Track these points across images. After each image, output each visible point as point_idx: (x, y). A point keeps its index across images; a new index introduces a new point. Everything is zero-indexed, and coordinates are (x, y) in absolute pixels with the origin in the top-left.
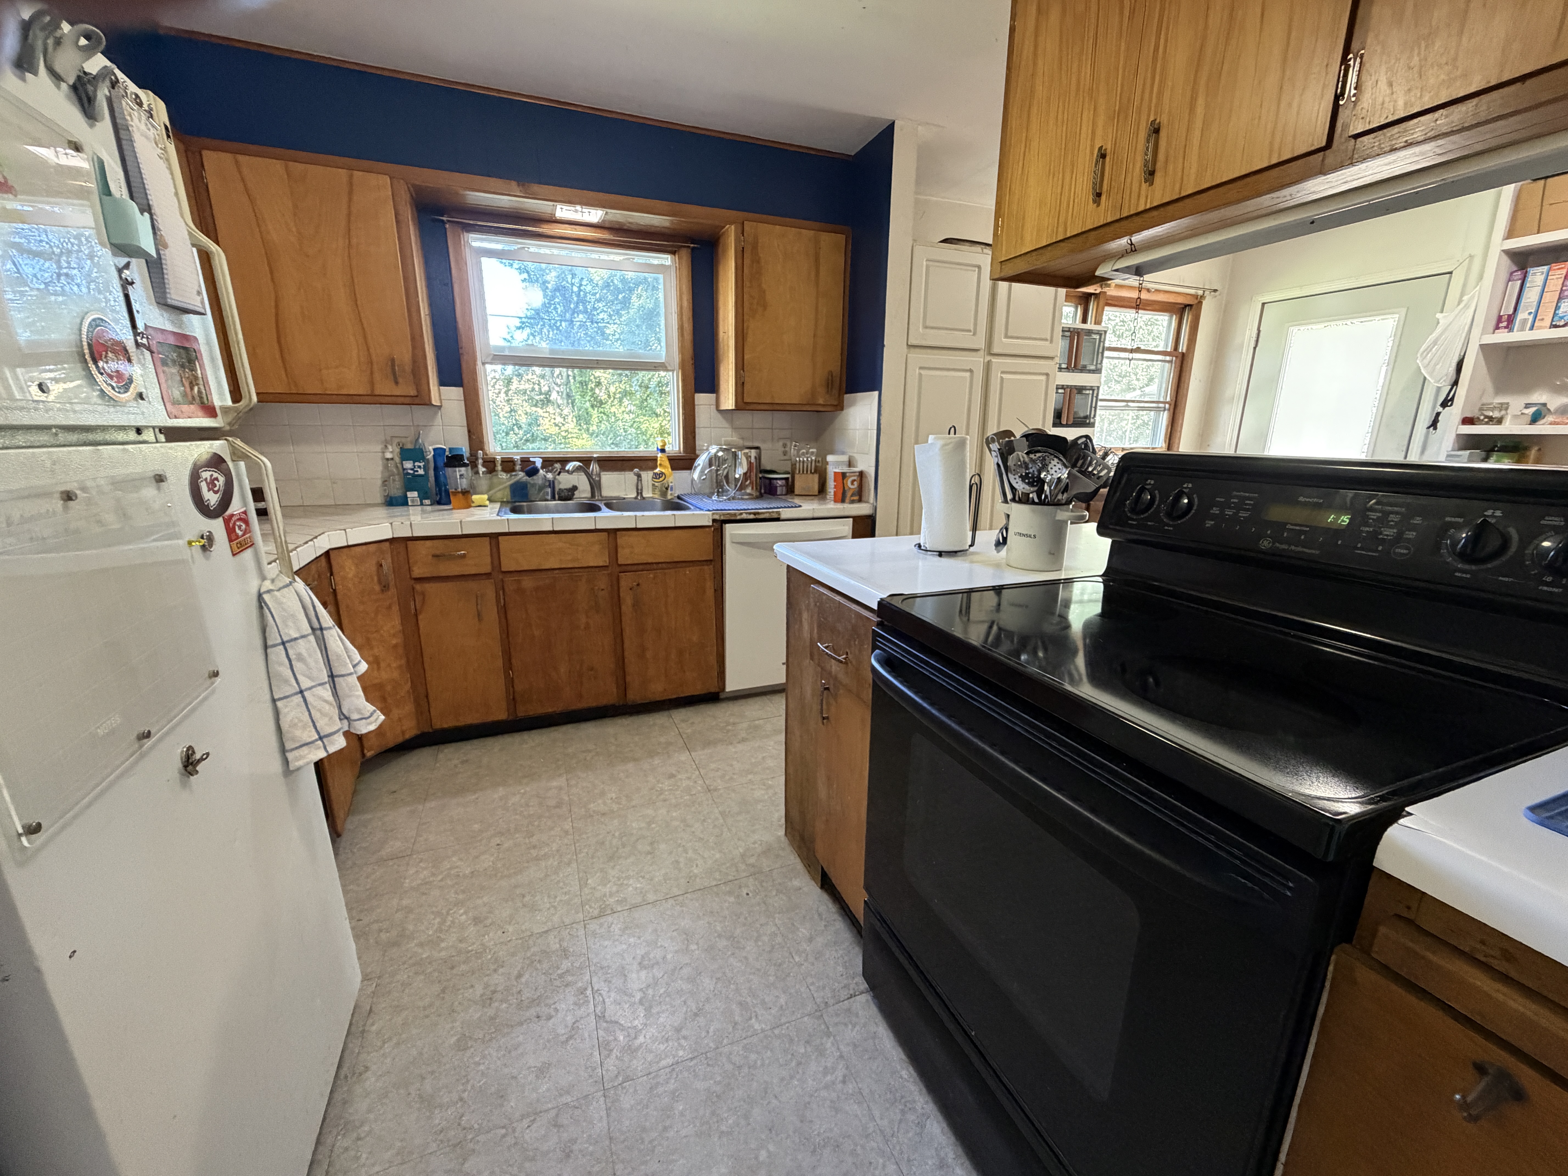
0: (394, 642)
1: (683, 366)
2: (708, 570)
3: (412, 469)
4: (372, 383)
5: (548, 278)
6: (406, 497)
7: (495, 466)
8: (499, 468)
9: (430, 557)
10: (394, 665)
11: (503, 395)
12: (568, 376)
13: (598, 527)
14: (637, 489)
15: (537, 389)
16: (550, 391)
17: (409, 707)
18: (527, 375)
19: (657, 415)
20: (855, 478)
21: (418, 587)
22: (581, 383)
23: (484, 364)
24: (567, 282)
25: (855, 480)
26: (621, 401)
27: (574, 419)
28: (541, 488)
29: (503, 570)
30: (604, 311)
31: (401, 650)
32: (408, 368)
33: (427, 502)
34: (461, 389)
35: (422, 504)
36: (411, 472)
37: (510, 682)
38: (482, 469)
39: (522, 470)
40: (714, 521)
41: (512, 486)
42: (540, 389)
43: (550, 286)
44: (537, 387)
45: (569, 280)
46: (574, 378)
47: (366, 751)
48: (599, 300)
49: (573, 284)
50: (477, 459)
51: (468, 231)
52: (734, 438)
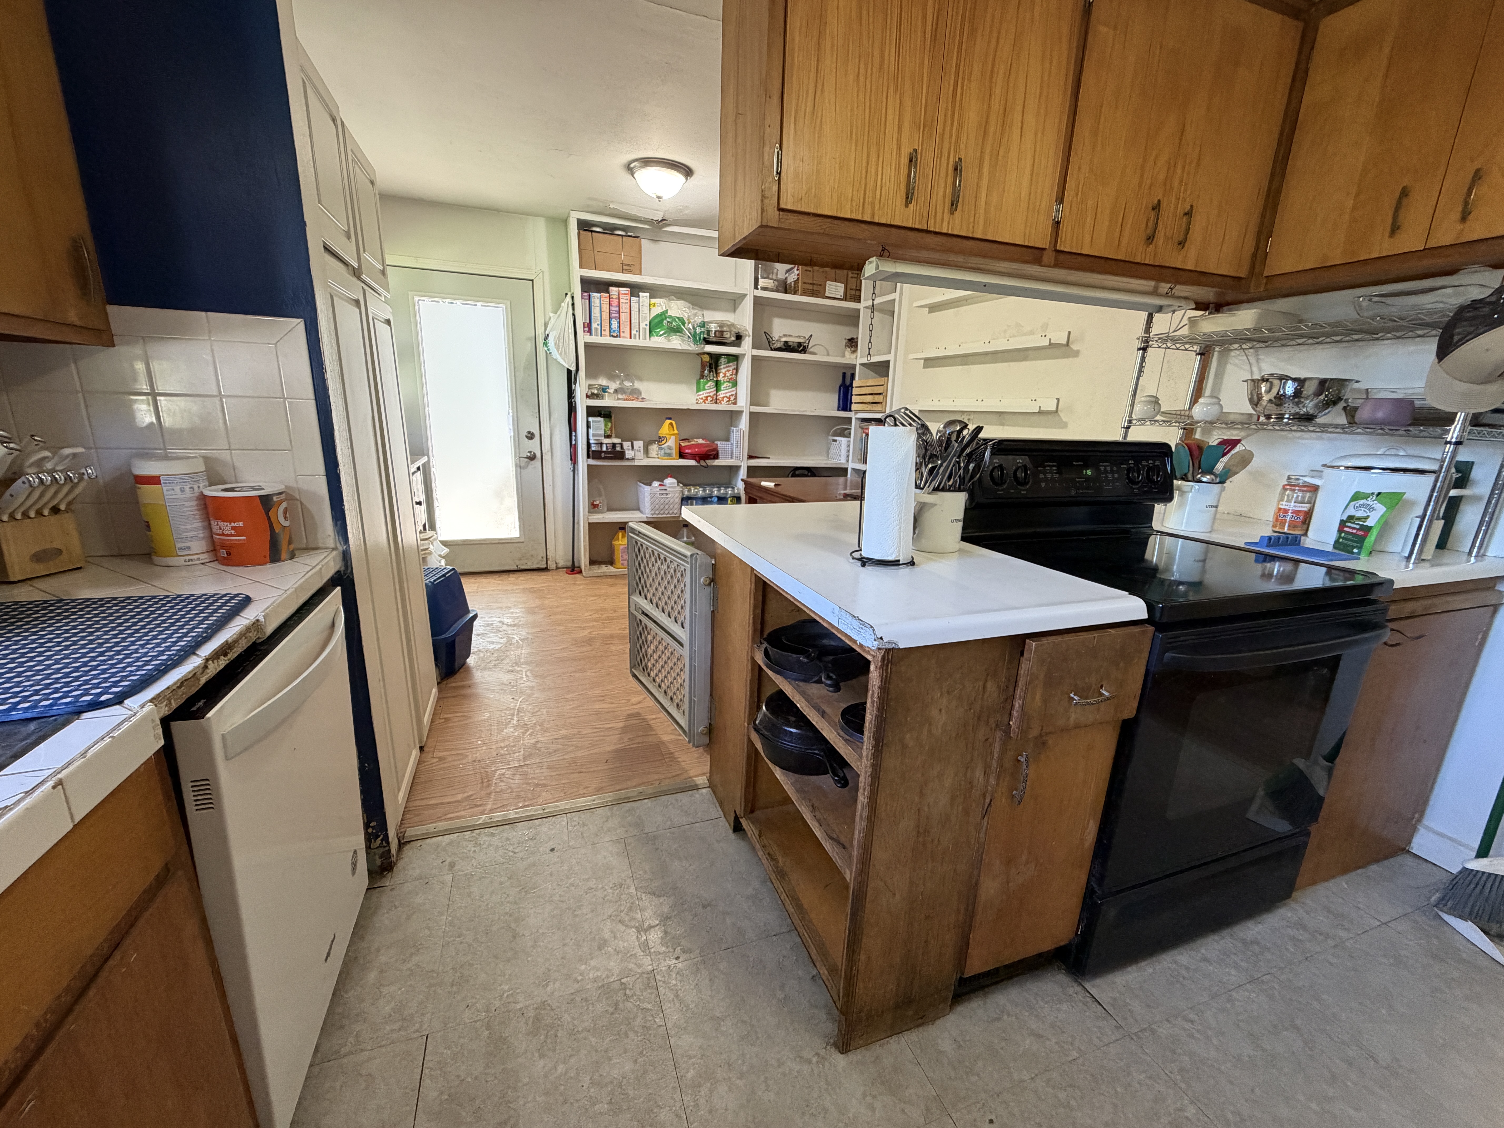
20: (286, 504)
25: (287, 509)
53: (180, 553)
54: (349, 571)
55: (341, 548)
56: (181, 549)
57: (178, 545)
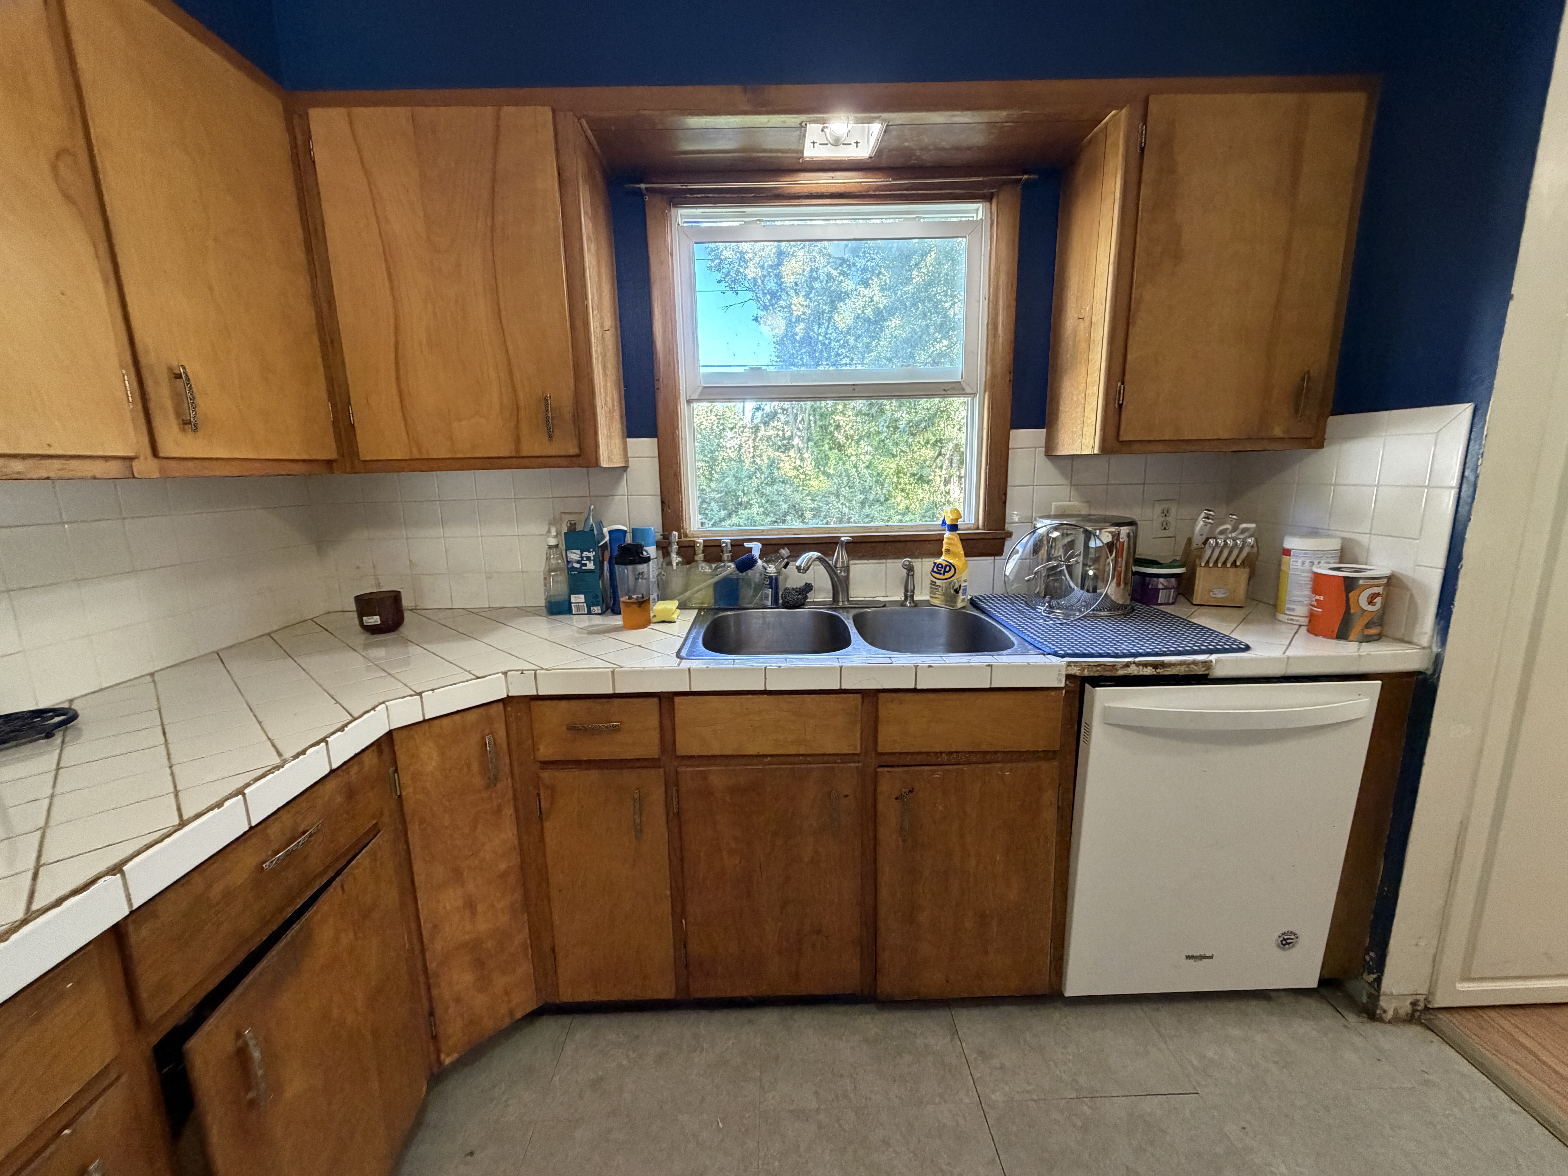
0: (503, 866)
1: (991, 386)
2: (1049, 770)
3: (578, 562)
4: (518, 441)
5: (797, 330)
6: (570, 603)
7: (695, 554)
8: (700, 556)
9: (565, 728)
10: (500, 906)
11: (751, 442)
12: (810, 420)
13: (845, 686)
14: (906, 590)
15: (781, 435)
16: (792, 436)
17: (525, 968)
18: (773, 422)
19: (894, 456)
20: (1380, 590)
21: (546, 775)
22: (821, 427)
23: (689, 402)
24: (814, 332)
25: (1378, 595)
26: (858, 442)
27: (813, 463)
28: (759, 588)
29: (678, 754)
30: (846, 356)
31: (512, 879)
32: (567, 413)
33: (597, 609)
34: (656, 440)
35: (589, 613)
36: (578, 566)
37: (681, 941)
38: (675, 559)
39: (732, 560)
40: (1068, 677)
41: (716, 585)
42: (784, 434)
43: (798, 338)
44: (781, 433)
45: (816, 330)
46: (815, 422)
47: (443, 1057)
48: (843, 347)
49: (819, 334)
50: (670, 544)
51: (677, 205)
52: (1074, 504)
53: (1286, 612)
54: (1436, 676)
55: (1436, 649)
56: (1289, 609)
57: (1287, 606)
